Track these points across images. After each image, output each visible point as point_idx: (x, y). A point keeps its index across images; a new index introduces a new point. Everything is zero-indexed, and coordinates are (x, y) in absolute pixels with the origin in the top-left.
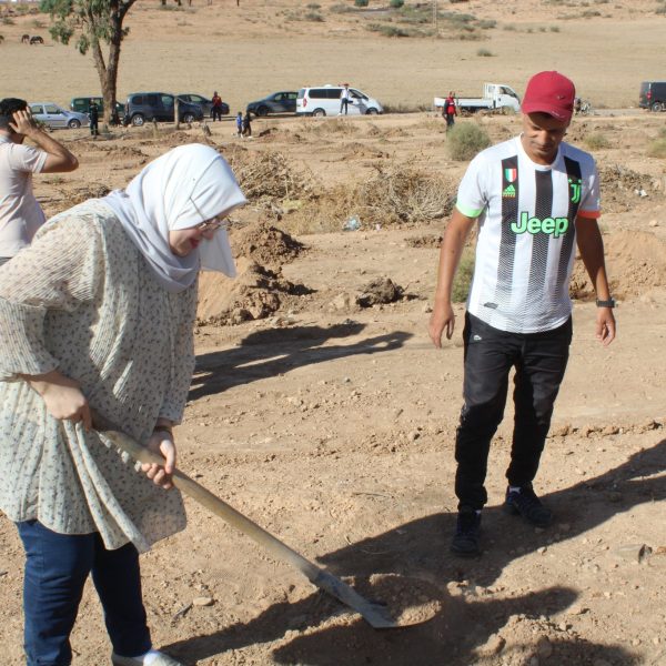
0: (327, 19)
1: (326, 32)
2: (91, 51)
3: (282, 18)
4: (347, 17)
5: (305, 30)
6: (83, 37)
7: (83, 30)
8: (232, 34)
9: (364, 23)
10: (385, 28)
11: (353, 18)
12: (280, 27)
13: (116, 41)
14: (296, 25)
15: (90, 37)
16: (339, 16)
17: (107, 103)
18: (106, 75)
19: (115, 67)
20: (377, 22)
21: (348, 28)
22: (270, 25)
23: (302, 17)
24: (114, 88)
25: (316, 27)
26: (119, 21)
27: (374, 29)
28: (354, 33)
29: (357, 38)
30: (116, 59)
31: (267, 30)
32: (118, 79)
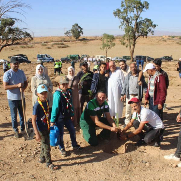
0: (167, 41)
1: (167, 44)
2: (129, 47)
3: (157, 41)
4: (171, 40)
5: (163, 43)
6: (127, 44)
7: (127, 43)
8: (147, 44)
9: (175, 42)
10: (180, 43)
11: (173, 41)
12: (157, 42)
13: (134, 45)
14: (161, 42)
15: (129, 44)
16: (169, 40)
17: (131, 57)
18: (132, 52)
19: (134, 50)
20: (178, 42)
21: (172, 43)
22: (155, 42)
23: (162, 40)
24: (133, 54)
25: (165, 43)
26: (135, 41)
27: (178, 43)
28: (173, 44)
29: (174, 45)
30: (134, 49)
31: (155, 43)
32: (134, 53)
